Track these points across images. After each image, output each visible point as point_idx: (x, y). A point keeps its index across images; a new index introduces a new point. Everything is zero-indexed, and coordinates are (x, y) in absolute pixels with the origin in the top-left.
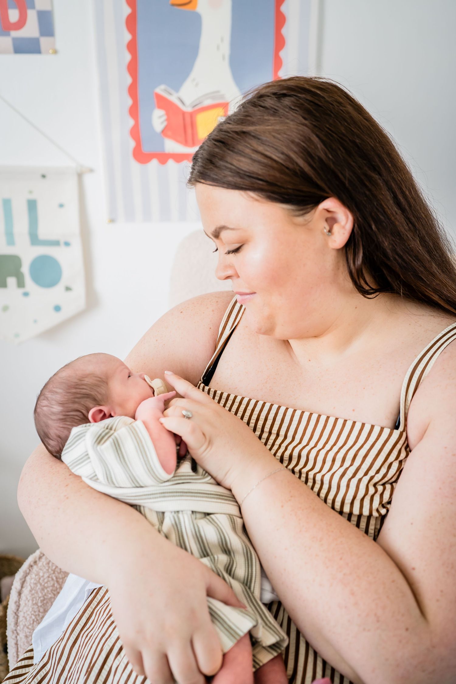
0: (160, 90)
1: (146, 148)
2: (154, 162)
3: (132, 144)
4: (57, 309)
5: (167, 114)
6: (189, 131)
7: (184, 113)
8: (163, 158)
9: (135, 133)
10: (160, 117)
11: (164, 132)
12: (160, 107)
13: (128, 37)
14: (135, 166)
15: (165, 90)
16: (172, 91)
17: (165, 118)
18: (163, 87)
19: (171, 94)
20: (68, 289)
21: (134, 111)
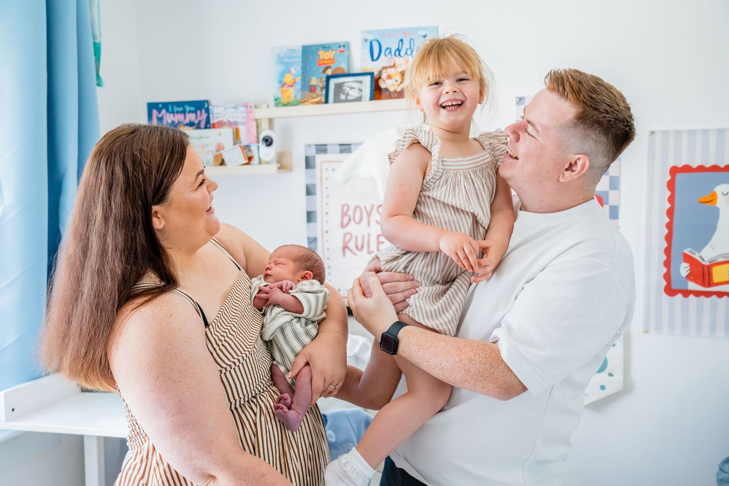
0: (687, 251)
1: (674, 286)
2: (680, 296)
3: (665, 283)
4: (603, 388)
5: (691, 266)
6: (707, 277)
7: (703, 266)
8: (686, 293)
9: (667, 277)
10: (686, 268)
11: (688, 277)
12: (686, 261)
13: (667, 220)
14: (665, 297)
15: (690, 251)
16: (695, 252)
17: (689, 268)
18: (689, 249)
19: (694, 254)
20: (611, 375)
21: (667, 264)
